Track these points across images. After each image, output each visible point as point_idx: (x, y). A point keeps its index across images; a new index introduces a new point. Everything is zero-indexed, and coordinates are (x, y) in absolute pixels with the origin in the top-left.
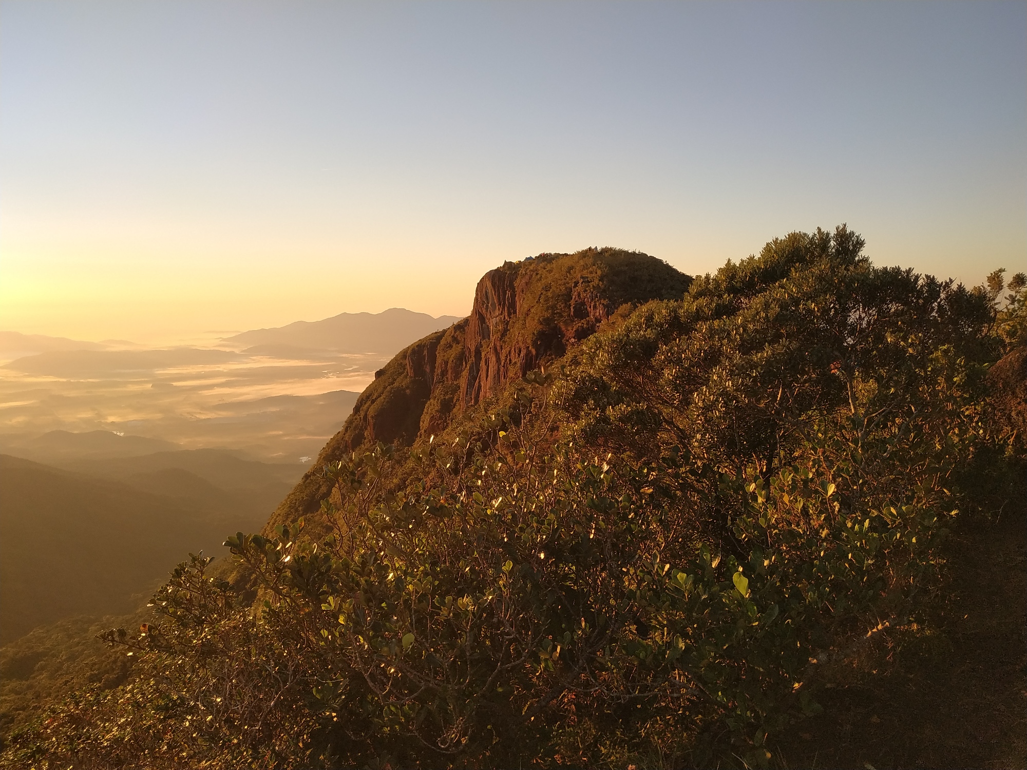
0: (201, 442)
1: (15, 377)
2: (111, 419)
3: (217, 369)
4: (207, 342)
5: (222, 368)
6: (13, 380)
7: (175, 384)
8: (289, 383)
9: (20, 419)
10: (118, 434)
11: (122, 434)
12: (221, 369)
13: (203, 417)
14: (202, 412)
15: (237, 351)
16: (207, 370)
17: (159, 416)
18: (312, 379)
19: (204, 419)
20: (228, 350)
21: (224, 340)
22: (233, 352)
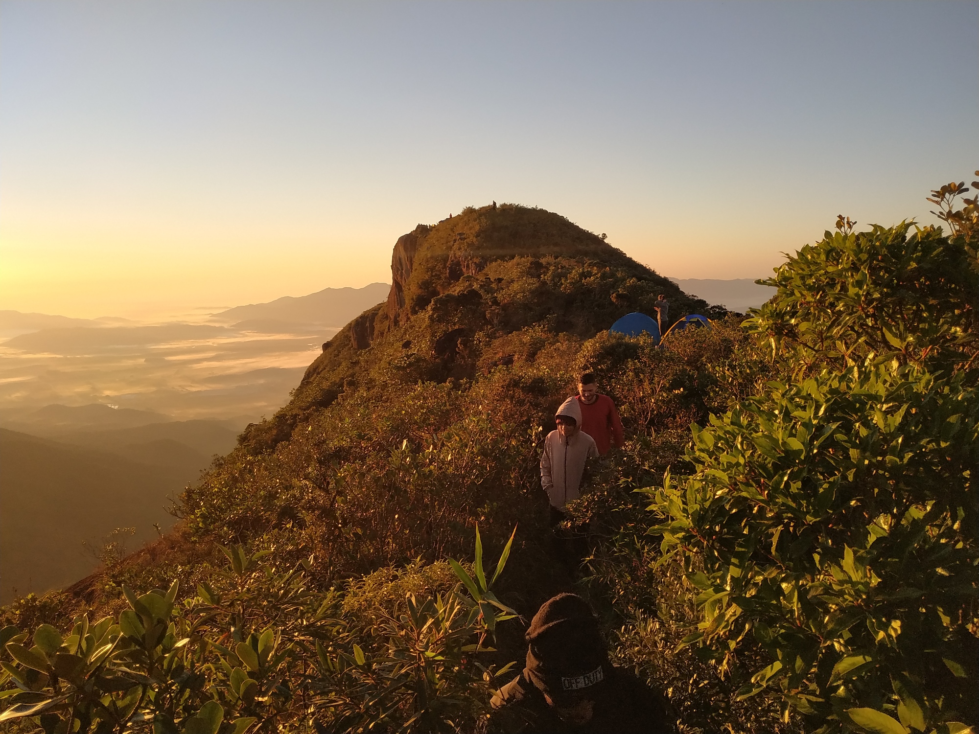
0: (193, 413)
1: (13, 354)
2: (107, 393)
3: (208, 344)
4: (198, 318)
5: (210, 342)
6: (13, 356)
7: (166, 358)
8: (275, 356)
9: (17, 395)
10: (113, 407)
11: (116, 407)
12: (210, 344)
13: (193, 390)
14: (192, 385)
15: (226, 326)
16: (196, 344)
17: (154, 389)
18: (297, 351)
19: (195, 392)
20: (217, 325)
21: (213, 315)
22: (222, 327)
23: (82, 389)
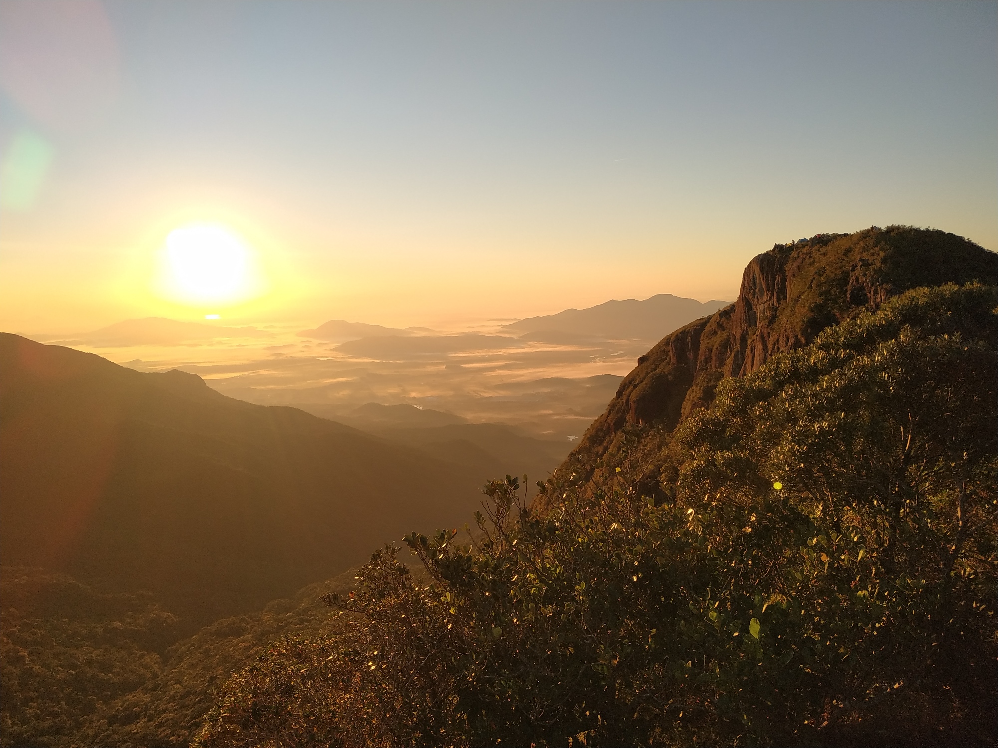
1: (342, 357)
2: (413, 395)
3: (499, 353)
4: (490, 328)
5: (502, 352)
6: (342, 360)
7: (464, 365)
8: (560, 366)
9: (344, 393)
10: (418, 408)
11: (421, 408)
13: (486, 395)
14: (485, 391)
15: (515, 337)
16: (490, 353)
17: (451, 393)
18: (580, 362)
19: (487, 397)
20: (508, 336)
21: (504, 326)
22: (512, 338)
23: (393, 390)
